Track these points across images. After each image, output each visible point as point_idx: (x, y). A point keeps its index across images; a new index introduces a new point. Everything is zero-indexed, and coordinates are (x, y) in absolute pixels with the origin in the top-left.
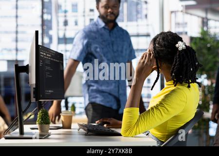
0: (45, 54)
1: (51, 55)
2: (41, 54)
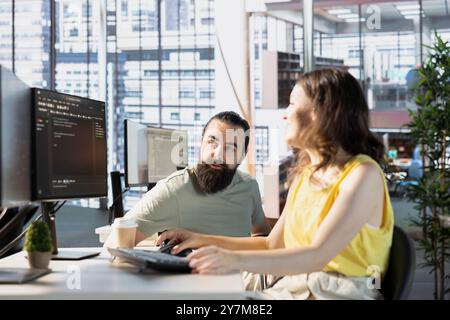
0: (51, 106)
1: (70, 106)
2: (42, 107)
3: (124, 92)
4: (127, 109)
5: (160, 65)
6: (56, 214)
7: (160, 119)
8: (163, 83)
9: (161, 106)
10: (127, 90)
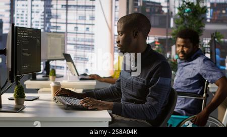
0: (22, 34)
1: (28, 33)
3: (51, 16)
4: (52, 25)
5: (67, 2)
6: (20, 80)
7: (67, 30)
8: (68, 11)
9: (67, 23)
10: (52, 15)
